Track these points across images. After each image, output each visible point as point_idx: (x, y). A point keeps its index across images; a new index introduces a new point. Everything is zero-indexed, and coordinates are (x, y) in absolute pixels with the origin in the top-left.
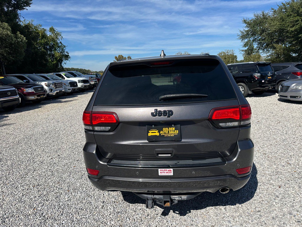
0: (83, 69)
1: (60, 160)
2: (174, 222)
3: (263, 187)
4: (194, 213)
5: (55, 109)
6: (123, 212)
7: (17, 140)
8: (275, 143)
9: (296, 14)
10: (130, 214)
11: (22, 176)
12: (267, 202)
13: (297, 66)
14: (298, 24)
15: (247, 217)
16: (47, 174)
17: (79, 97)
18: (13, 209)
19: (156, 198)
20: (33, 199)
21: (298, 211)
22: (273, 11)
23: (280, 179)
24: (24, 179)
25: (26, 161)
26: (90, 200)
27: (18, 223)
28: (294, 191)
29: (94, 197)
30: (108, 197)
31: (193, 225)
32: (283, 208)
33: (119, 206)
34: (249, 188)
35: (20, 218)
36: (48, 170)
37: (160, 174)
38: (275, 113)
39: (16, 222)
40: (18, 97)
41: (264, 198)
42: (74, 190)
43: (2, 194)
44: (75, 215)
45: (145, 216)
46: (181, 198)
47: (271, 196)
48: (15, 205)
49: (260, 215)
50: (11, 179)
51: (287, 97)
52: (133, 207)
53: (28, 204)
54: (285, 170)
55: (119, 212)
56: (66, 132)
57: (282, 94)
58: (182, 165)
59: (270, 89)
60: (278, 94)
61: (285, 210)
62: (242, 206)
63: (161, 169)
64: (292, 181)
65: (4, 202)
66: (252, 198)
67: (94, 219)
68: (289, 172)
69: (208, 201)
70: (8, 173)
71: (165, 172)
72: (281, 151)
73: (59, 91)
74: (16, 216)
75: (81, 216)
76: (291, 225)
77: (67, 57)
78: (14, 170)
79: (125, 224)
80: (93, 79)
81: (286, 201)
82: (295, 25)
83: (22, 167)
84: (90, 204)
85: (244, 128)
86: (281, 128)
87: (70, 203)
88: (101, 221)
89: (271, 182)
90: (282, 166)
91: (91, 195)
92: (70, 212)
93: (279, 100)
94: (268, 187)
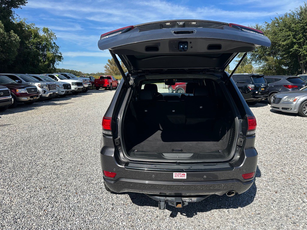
0: (74, 70)
1: (63, 163)
2: (182, 223)
3: (261, 192)
4: (200, 215)
5: (50, 112)
6: (133, 214)
7: (14, 142)
8: (270, 152)
9: (288, 29)
10: (140, 216)
11: (27, 179)
12: (265, 206)
13: (289, 79)
14: (289, 39)
15: (248, 219)
16: (52, 177)
17: (73, 100)
18: (24, 210)
19: (168, 200)
20: (42, 201)
21: (293, 214)
22: (266, 24)
23: (276, 186)
24: (29, 181)
25: (28, 164)
26: (99, 202)
27: (31, 224)
28: (289, 196)
29: (103, 200)
30: (117, 200)
31: (200, 226)
32: (280, 211)
33: (128, 208)
34: (249, 193)
35: (32, 218)
36: (53, 173)
37: (174, 177)
38: (268, 123)
39: (28, 222)
40: (11, 97)
41: (263, 202)
42: (82, 192)
43: (8, 196)
44: (86, 216)
45: (154, 218)
46: (192, 200)
47: (268, 200)
48: (25, 206)
49: (260, 217)
50: (15, 181)
51: (279, 108)
52: (142, 209)
53: (38, 205)
54: (280, 177)
55: (129, 214)
56: (65, 136)
57: (274, 105)
58: (195, 169)
59: (263, 99)
60: (270, 105)
61: (282, 213)
62: (243, 209)
63: (176, 173)
64: (287, 188)
65: (12, 203)
66: (252, 202)
67: (106, 220)
68: (284, 179)
69: (212, 205)
70: (11, 175)
71: (180, 175)
72: (275, 159)
73: (52, 93)
74: (27, 217)
75: (92, 217)
76: (288, 226)
77: (60, 58)
78: (17, 172)
79: (136, 224)
80: (87, 82)
81: (282, 205)
82: (286, 40)
83: (25, 169)
84: (100, 206)
85: (250, 137)
86: (274, 138)
87: (80, 205)
88: (113, 222)
89: (268, 188)
90: (277, 174)
91: (99, 197)
92: (81, 213)
93: (272, 111)
94: (265, 192)
